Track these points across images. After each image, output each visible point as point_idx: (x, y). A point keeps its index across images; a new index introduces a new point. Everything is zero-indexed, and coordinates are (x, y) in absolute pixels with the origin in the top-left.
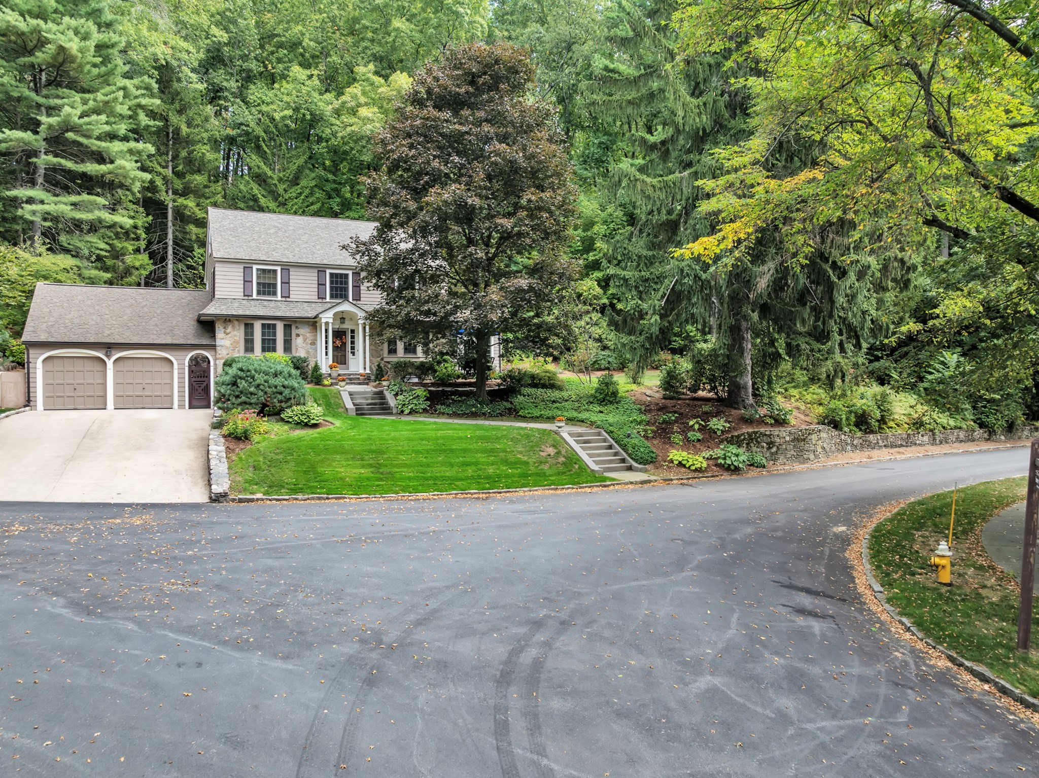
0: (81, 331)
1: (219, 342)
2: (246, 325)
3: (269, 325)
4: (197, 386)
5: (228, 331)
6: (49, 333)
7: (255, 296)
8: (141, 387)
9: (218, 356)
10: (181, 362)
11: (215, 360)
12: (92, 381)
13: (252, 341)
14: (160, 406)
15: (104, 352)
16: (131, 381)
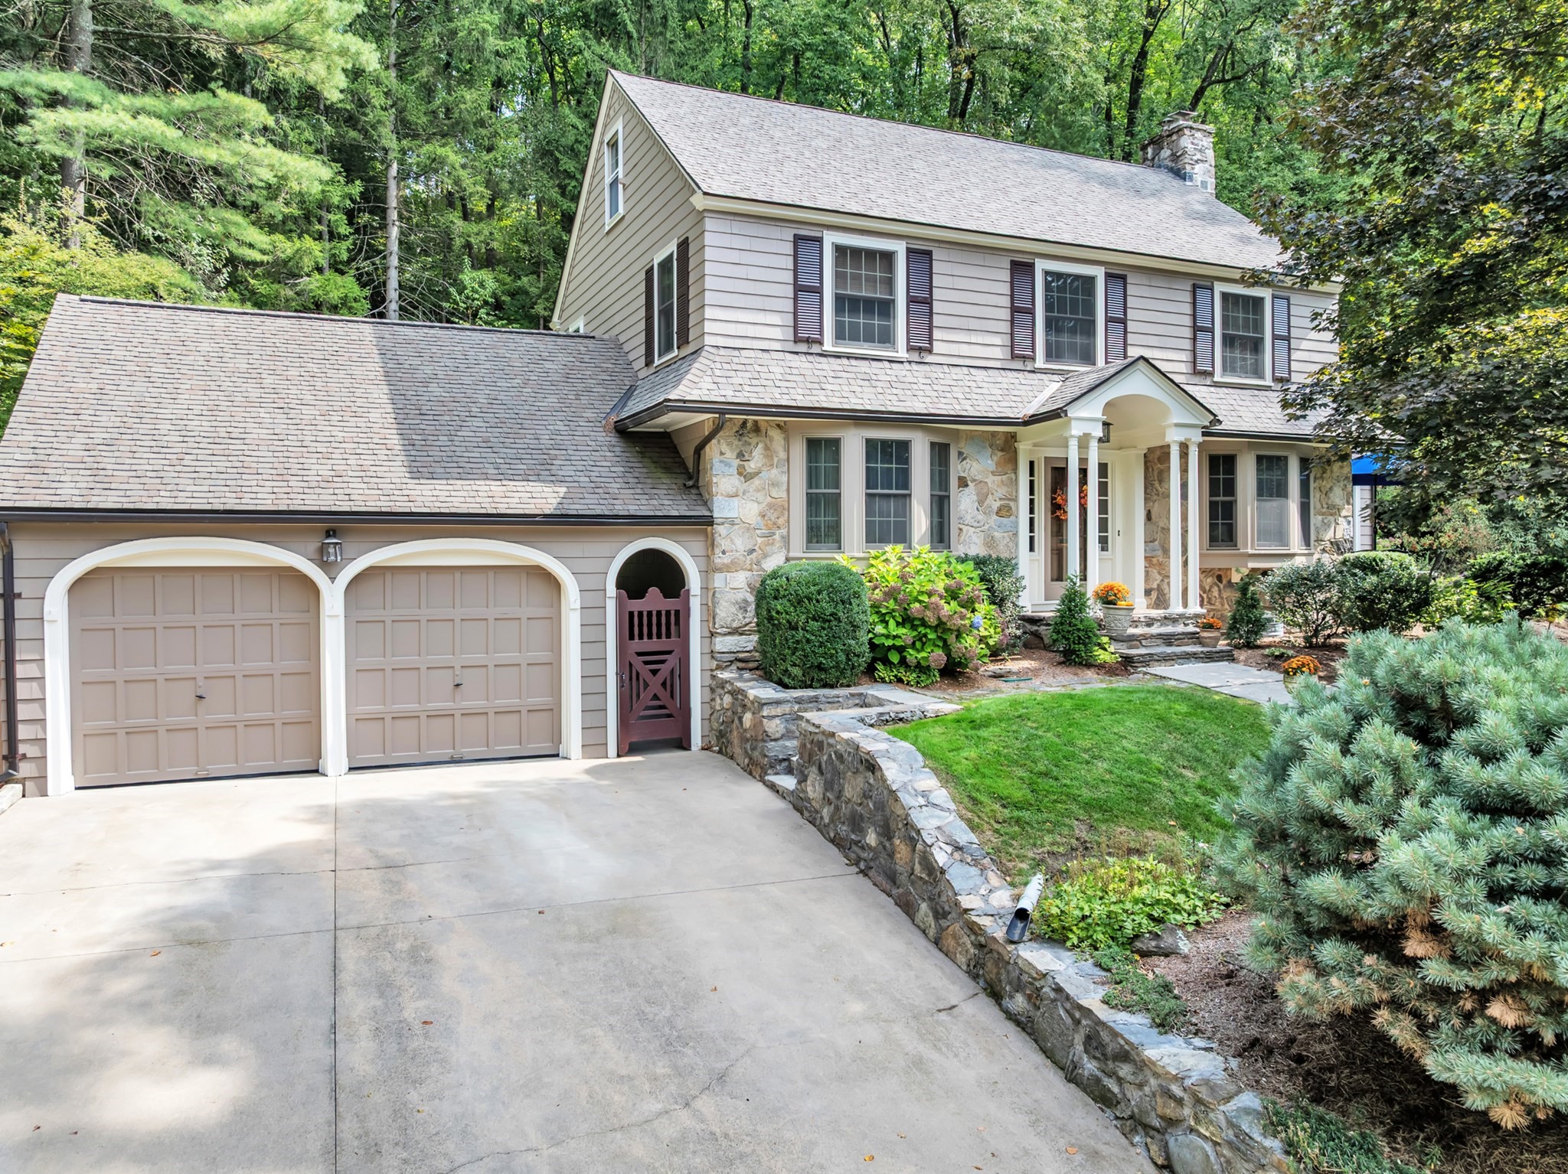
0: (222, 464)
1: (721, 508)
2: (813, 445)
3: (886, 444)
4: (645, 671)
5: (751, 466)
6: (96, 471)
7: (828, 346)
8: (446, 679)
9: (719, 559)
10: (593, 582)
11: (709, 570)
12: (264, 665)
13: (834, 503)
14: (514, 749)
15: (313, 545)
16: (412, 660)
